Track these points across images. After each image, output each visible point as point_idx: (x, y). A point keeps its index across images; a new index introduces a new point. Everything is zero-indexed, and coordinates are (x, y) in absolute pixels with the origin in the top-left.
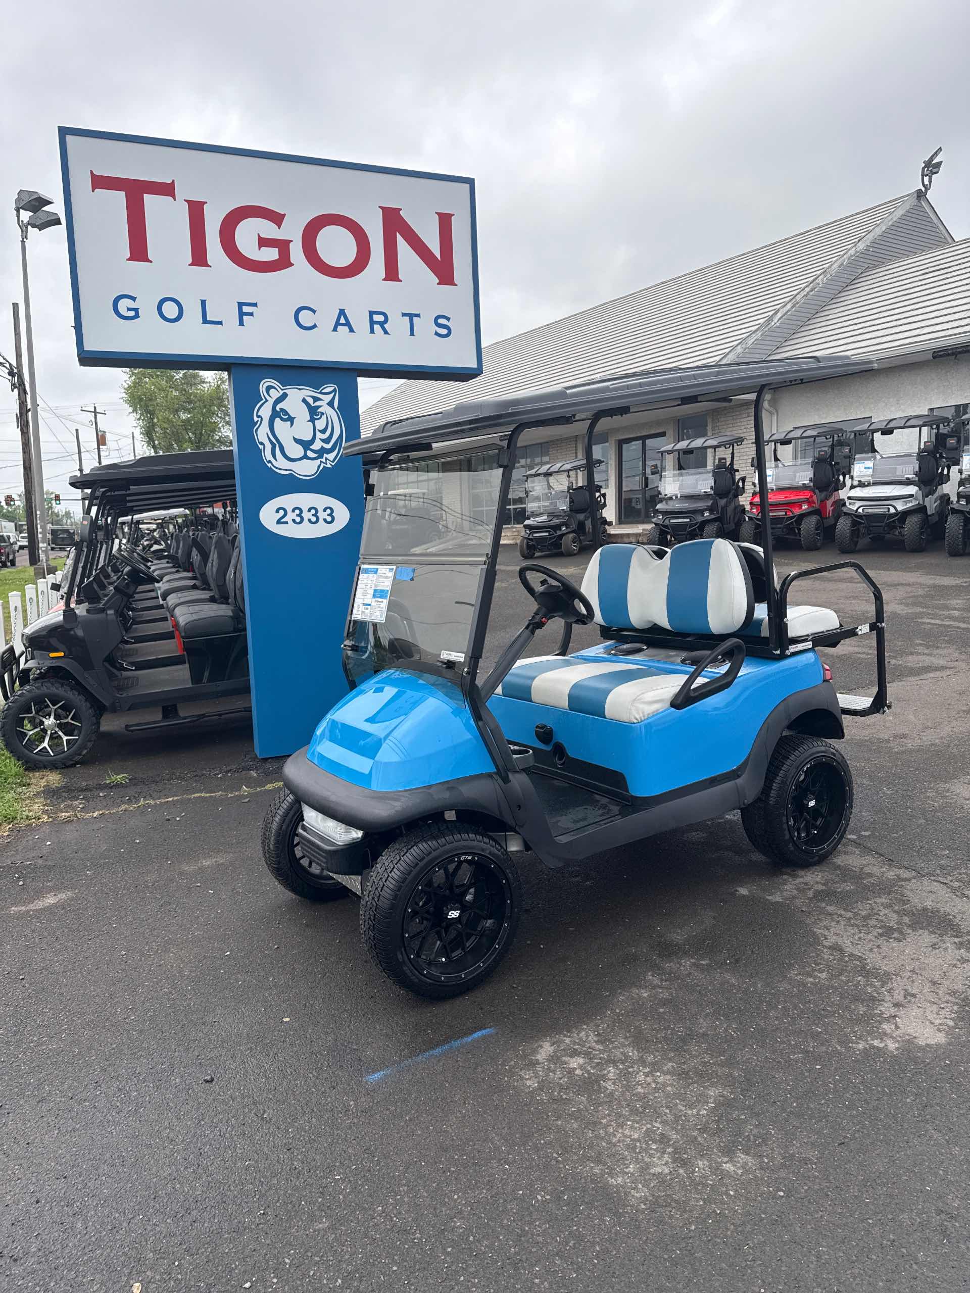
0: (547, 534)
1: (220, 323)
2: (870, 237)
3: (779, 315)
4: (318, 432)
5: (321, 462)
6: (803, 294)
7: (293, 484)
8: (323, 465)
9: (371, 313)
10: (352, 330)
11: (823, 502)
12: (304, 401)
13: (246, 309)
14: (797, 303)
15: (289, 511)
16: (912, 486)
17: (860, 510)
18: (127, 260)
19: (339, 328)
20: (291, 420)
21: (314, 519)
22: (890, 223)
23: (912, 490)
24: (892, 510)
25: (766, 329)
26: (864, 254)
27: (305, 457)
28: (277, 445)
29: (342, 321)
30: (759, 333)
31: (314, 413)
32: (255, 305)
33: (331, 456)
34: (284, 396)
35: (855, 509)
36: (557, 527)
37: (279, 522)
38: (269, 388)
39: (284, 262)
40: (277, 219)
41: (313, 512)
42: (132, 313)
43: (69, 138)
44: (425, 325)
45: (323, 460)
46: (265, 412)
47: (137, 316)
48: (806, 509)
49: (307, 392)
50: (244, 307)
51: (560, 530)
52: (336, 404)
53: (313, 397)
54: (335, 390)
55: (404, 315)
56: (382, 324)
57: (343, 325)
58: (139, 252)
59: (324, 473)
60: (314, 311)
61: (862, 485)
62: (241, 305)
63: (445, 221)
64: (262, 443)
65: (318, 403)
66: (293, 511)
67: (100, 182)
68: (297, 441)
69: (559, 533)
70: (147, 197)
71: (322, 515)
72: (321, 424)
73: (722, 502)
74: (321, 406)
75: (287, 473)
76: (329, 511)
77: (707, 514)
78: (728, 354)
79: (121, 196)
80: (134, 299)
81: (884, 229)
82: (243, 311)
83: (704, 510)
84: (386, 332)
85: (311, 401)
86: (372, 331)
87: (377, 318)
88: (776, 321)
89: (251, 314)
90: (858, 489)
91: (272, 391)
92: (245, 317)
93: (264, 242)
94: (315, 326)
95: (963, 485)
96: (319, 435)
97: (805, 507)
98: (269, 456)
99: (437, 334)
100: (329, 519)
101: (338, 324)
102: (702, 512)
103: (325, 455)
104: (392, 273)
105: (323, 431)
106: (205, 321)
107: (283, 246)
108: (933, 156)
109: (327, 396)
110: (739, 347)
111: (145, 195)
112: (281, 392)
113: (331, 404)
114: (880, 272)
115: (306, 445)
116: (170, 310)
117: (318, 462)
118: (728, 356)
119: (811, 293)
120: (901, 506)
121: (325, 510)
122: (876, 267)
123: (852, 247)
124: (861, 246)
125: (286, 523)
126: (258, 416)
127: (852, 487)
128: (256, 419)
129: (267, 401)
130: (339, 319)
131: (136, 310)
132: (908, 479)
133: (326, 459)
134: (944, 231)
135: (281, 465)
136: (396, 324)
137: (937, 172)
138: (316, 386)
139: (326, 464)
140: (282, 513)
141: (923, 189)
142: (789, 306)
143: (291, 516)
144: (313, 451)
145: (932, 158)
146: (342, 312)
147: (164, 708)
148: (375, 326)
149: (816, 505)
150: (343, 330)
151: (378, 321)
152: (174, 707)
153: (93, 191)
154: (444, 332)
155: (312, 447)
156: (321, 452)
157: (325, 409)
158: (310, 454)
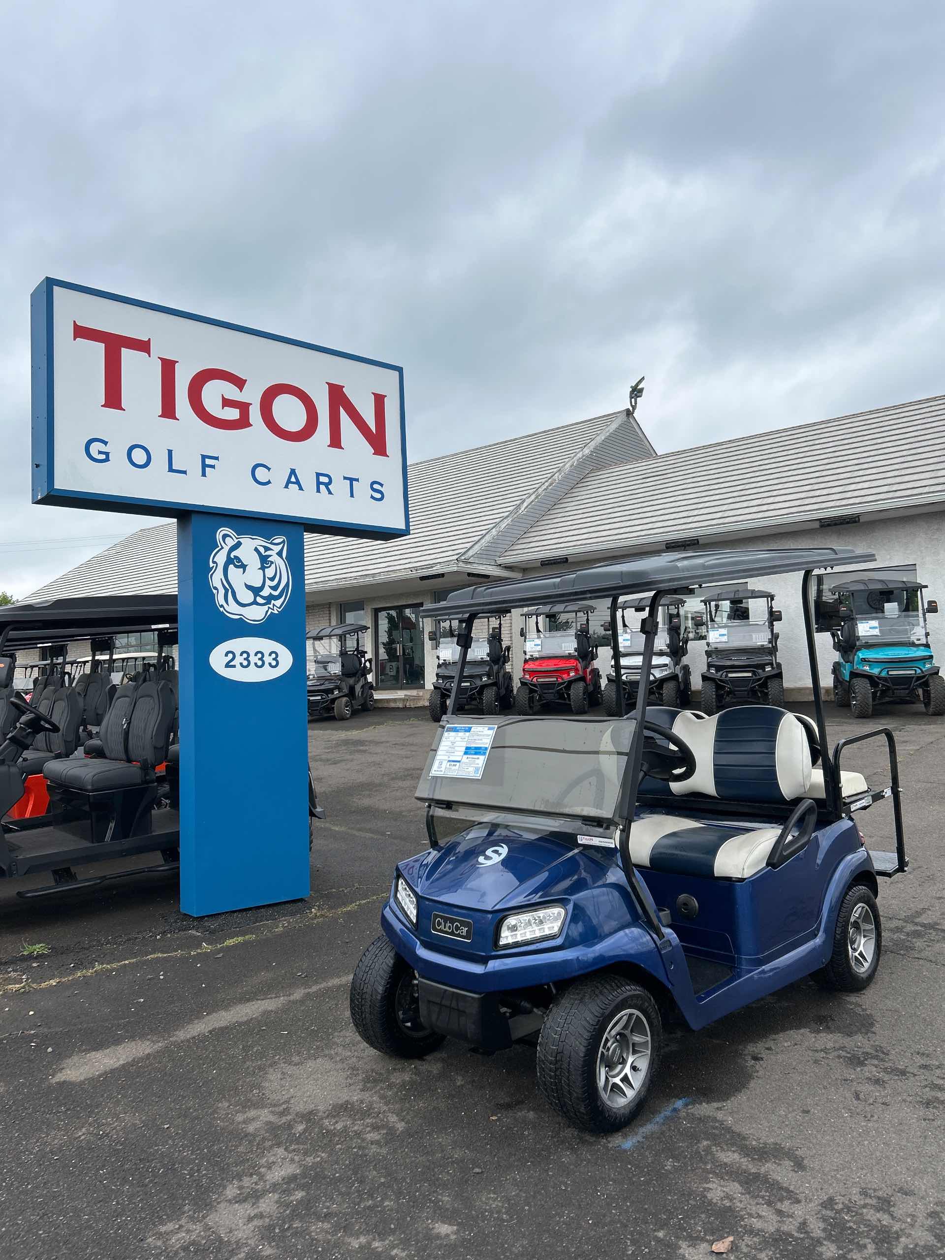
0: (320, 698)
1: (185, 472)
2: (592, 445)
3: (525, 504)
4: (267, 579)
5: (269, 608)
6: (544, 487)
7: (242, 629)
8: (270, 611)
9: (318, 475)
10: (301, 488)
11: (585, 672)
12: (256, 550)
13: (208, 462)
14: (539, 495)
15: (238, 654)
16: (666, 657)
17: (624, 678)
18: (102, 406)
19: (290, 485)
20: (244, 567)
21: (260, 663)
22: (608, 434)
23: (666, 660)
24: (652, 678)
25: (515, 516)
26: (589, 457)
27: (255, 603)
28: (230, 590)
29: (293, 479)
30: (510, 519)
31: (265, 561)
32: (217, 458)
33: (278, 603)
34: (238, 545)
36: (329, 691)
37: (228, 665)
38: (225, 536)
39: (243, 423)
40: (240, 383)
41: (259, 656)
42: (103, 457)
43: (56, 288)
44: (362, 489)
45: (271, 606)
46: (221, 558)
47: (107, 460)
48: (573, 676)
49: (259, 542)
50: (206, 460)
51: (333, 693)
52: (284, 554)
53: (264, 547)
54: (283, 542)
55: (345, 478)
56: (327, 485)
57: (293, 483)
58: (113, 399)
59: (271, 619)
60: (269, 469)
62: (204, 457)
63: (379, 400)
64: (216, 588)
65: (268, 553)
66: (241, 654)
67: (81, 332)
68: (249, 587)
69: (331, 696)
70: (125, 352)
71: (268, 659)
72: (270, 572)
73: (495, 668)
74: (271, 556)
75: (239, 617)
76: (274, 656)
77: (485, 679)
78: (485, 535)
79: (100, 347)
80: (105, 443)
81: (603, 438)
82: (206, 463)
83: (483, 675)
84: (330, 493)
85: (262, 550)
86: (318, 491)
87: (324, 479)
88: (523, 509)
89: (213, 467)
91: (228, 539)
92: (207, 469)
93: (227, 403)
94: (269, 482)
95: (711, 657)
96: (268, 583)
97: (572, 674)
98: (220, 599)
99: (372, 497)
100: (274, 663)
101: (289, 482)
102: (480, 677)
103: (273, 602)
104: (336, 441)
105: (272, 579)
106: (171, 470)
107: (244, 408)
108: (639, 382)
109: (277, 547)
110: (494, 530)
111: (123, 349)
112: (236, 541)
113: (280, 554)
114: (604, 474)
115: (256, 591)
116: (139, 456)
117: (266, 608)
118: (486, 538)
119: (551, 488)
120: (659, 674)
121: (270, 655)
122: (599, 470)
123: (579, 452)
124: (587, 451)
125: (234, 666)
126: (214, 562)
128: (211, 565)
129: (222, 548)
130: (290, 477)
131: (107, 454)
132: (661, 650)
133: (274, 605)
134: (648, 444)
135: (232, 609)
136: (340, 486)
137: (640, 396)
138: (267, 537)
139: (273, 610)
140: (230, 656)
141: (631, 409)
142: (533, 497)
143: (239, 659)
144: (262, 597)
145: (637, 385)
146: (293, 472)
147: (55, 872)
148: (321, 486)
149: (581, 673)
150: (293, 487)
151: (323, 482)
152: (67, 870)
153: (75, 339)
154: (378, 496)
155: (261, 593)
156: (269, 599)
157: (275, 558)
158: (259, 600)
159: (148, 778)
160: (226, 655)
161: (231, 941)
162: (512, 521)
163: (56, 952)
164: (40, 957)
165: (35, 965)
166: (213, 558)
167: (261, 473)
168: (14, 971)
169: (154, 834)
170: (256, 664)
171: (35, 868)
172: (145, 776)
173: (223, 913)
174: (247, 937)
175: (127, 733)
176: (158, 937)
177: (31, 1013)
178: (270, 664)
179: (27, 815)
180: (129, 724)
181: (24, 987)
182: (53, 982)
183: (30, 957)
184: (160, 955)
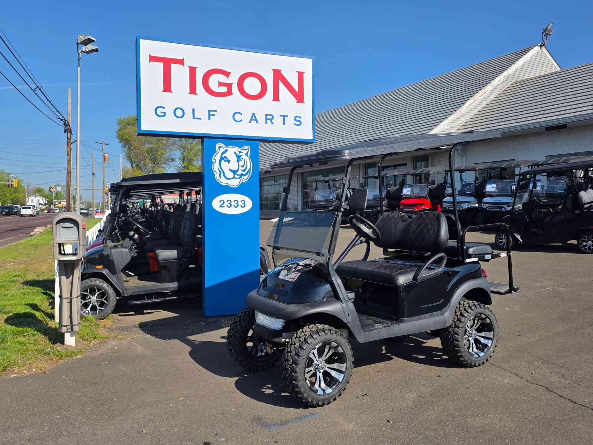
1: (200, 119)
2: (515, 67)
4: (240, 167)
5: (241, 180)
7: (228, 190)
8: (241, 181)
9: (266, 115)
10: (257, 122)
12: (235, 153)
13: (211, 113)
15: (225, 201)
18: (162, 91)
19: (252, 121)
20: (229, 161)
26: (512, 75)
27: (234, 177)
28: (222, 172)
29: (253, 118)
31: (239, 158)
32: (216, 111)
33: (245, 177)
34: (226, 151)
37: (221, 206)
39: (229, 93)
40: (227, 74)
41: (236, 202)
42: (163, 114)
43: (141, 40)
44: (290, 121)
45: (242, 179)
46: (218, 157)
47: (165, 115)
49: (236, 149)
53: (239, 151)
54: (248, 148)
55: (281, 116)
56: (271, 120)
57: (254, 120)
58: (167, 88)
60: (241, 114)
62: (209, 111)
63: (301, 75)
64: (215, 171)
65: (241, 154)
66: (227, 201)
67: (153, 59)
68: (231, 170)
71: (240, 204)
72: (241, 163)
75: (226, 184)
76: (243, 202)
79: (161, 65)
80: (164, 108)
84: (272, 123)
85: (238, 153)
86: (266, 123)
87: (269, 117)
89: (214, 115)
91: (221, 149)
92: (211, 117)
93: (221, 84)
94: (241, 120)
96: (241, 168)
98: (217, 176)
99: (295, 124)
100: (243, 205)
101: (251, 120)
103: (243, 177)
104: (276, 98)
105: (243, 166)
106: (194, 118)
107: (229, 86)
109: (245, 151)
111: (171, 64)
112: (225, 149)
113: (246, 154)
115: (235, 172)
116: (179, 113)
121: (241, 202)
125: (224, 207)
126: (214, 159)
128: (213, 161)
129: (218, 153)
131: (165, 113)
133: (243, 178)
135: (223, 181)
136: (278, 120)
137: (550, 34)
139: (243, 181)
140: (222, 202)
143: (226, 204)
144: (238, 175)
145: (548, 27)
146: (253, 115)
148: (268, 121)
151: (269, 118)
153: (150, 62)
154: (298, 123)
155: (237, 173)
156: (241, 175)
157: (244, 156)
158: (236, 176)
162: (457, 116)
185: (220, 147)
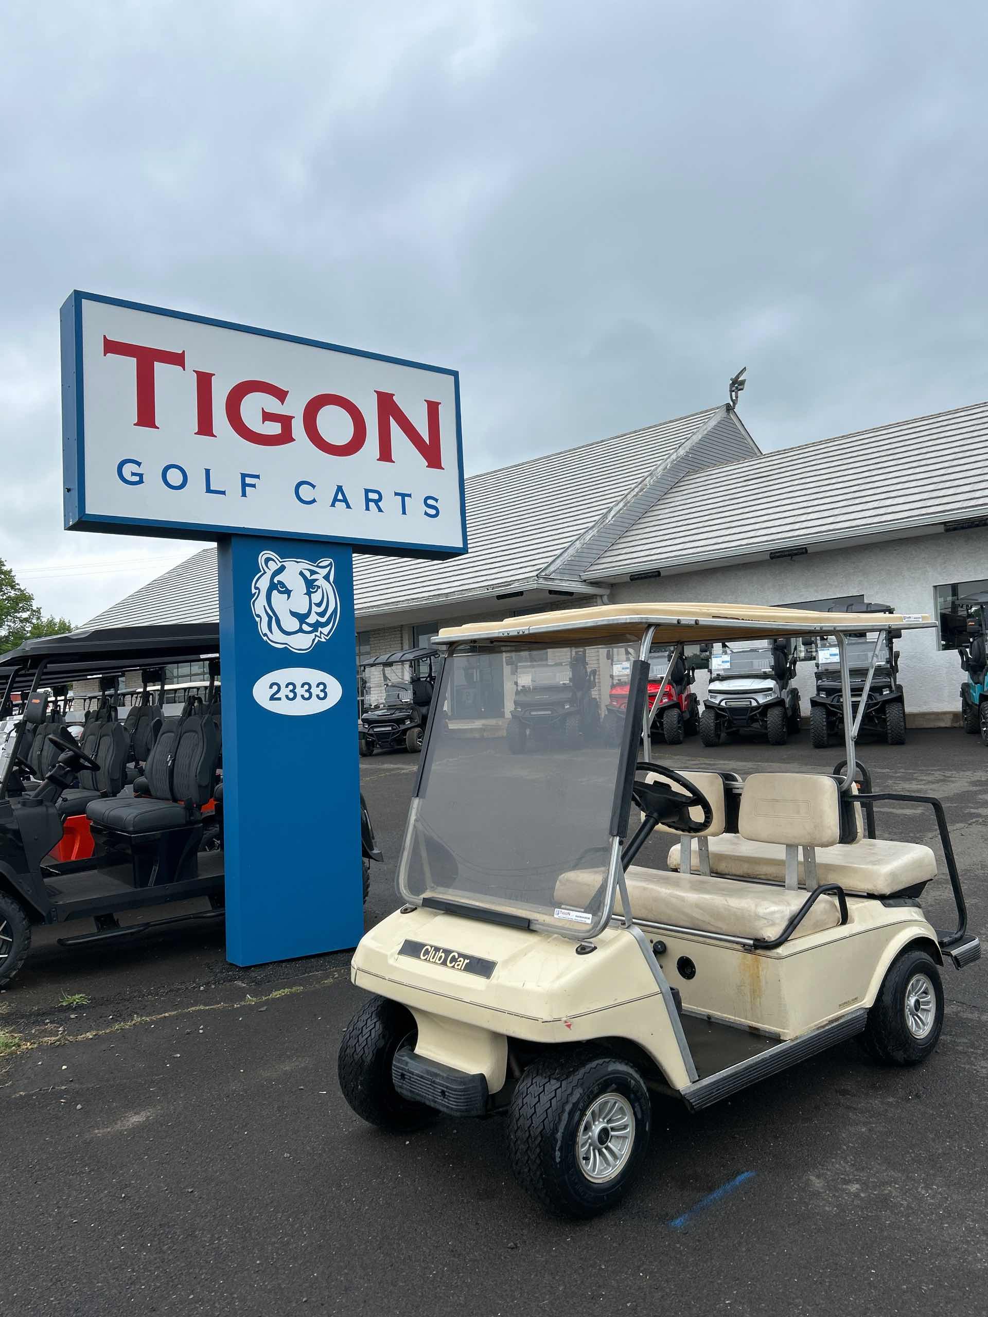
0: (390, 729)
1: (223, 493)
2: (688, 445)
3: (613, 513)
4: (313, 606)
5: (316, 636)
6: (634, 493)
7: (287, 659)
8: (317, 639)
9: (367, 491)
10: (348, 506)
11: (680, 697)
12: (301, 574)
13: (248, 480)
14: (629, 502)
15: (283, 686)
16: (769, 680)
17: (723, 704)
18: (135, 425)
19: (337, 503)
20: (288, 592)
21: (307, 695)
22: (705, 432)
23: (770, 683)
24: (754, 704)
25: (602, 526)
26: (684, 459)
27: (301, 630)
28: (273, 617)
29: (340, 497)
30: (596, 530)
31: (310, 586)
32: (258, 477)
33: (326, 630)
34: (282, 569)
35: (717, 702)
36: (400, 721)
37: (272, 698)
38: (267, 560)
39: (286, 437)
40: (281, 395)
41: (306, 687)
42: (137, 479)
43: (85, 302)
44: (415, 505)
45: (318, 634)
46: (263, 583)
47: (141, 481)
48: (665, 703)
49: (304, 565)
50: (247, 479)
51: (404, 724)
52: (332, 578)
53: (310, 570)
54: (331, 564)
55: (396, 494)
56: (376, 502)
57: (340, 501)
58: (146, 417)
60: (314, 486)
61: (720, 678)
62: (244, 476)
63: (433, 408)
64: (258, 616)
65: (314, 577)
66: (287, 686)
67: (111, 347)
68: (293, 614)
69: (402, 727)
70: (157, 365)
71: (315, 691)
72: (316, 597)
73: (579, 694)
74: (317, 580)
75: (283, 646)
76: (321, 687)
77: (567, 706)
78: (568, 548)
79: (132, 362)
80: (139, 464)
81: (700, 437)
82: (246, 482)
83: (564, 702)
84: (380, 510)
85: (307, 574)
86: (367, 509)
87: (372, 496)
88: (610, 518)
89: (254, 486)
90: (717, 683)
91: (271, 563)
92: (247, 488)
93: (268, 417)
94: (314, 501)
95: (821, 679)
96: (315, 609)
97: (665, 700)
98: (264, 628)
99: (426, 514)
100: (322, 695)
101: (335, 499)
102: (561, 704)
103: (320, 629)
104: (386, 454)
105: (319, 605)
106: (209, 490)
107: (285, 421)
108: (739, 374)
109: (324, 569)
110: (578, 542)
111: (156, 363)
112: (280, 565)
113: (327, 578)
114: (701, 477)
115: (302, 618)
116: (175, 477)
117: (313, 635)
118: (568, 551)
119: (640, 494)
120: (762, 699)
121: (318, 686)
122: (696, 472)
123: (673, 453)
124: (682, 452)
125: (279, 699)
126: (256, 588)
127: (712, 681)
128: (253, 591)
129: (265, 572)
130: (336, 494)
131: (141, 476)
132: (765, 673)
133: (321, 633)
134: (751, 442)
135: (277, 638)
136: (391, 503)
137: (742, 389)
138: (313, 559)
139: (320, 638)
140: (275, 688)
141: (731, 404)
142: (621, 505)
143: (285, 691)
144: (309, 625)
145: (738, 377)
146: (340, 489)
147: (97, 919)
148: (370, 503)
149: (675, 699)
150: (341, 506)
151: (373, 499)
152: (110, 916)
153: (105, 355)
154: (433, 512)
155: (307, 621)
156: (316, 626)
157: (321, 582)
158: (305, 628)
159: (192, 818)
160: (271, 687)
161: (277, 993)
162: (598, 531)
163: (96, 1003)
164: (80, 1007)
165: (73, 1016)
166: (256, 584)
167: (305, 491)
168: (51, 1022)
169: (200, 878)
170: (302, 696)
171: (75, 914)
172: (190, 816)
173: (271, 963)
174: (294, 989)
175: (171, 771)
176: (202, 988)
177: (64, 1067)
178: (318, 696)
179: (73, 858)
180: (174, 761)
181: (58, 1040)
182: (90, 1035)
183: (69, 1008)
184: (202, 1007)
185: (268, 560)
